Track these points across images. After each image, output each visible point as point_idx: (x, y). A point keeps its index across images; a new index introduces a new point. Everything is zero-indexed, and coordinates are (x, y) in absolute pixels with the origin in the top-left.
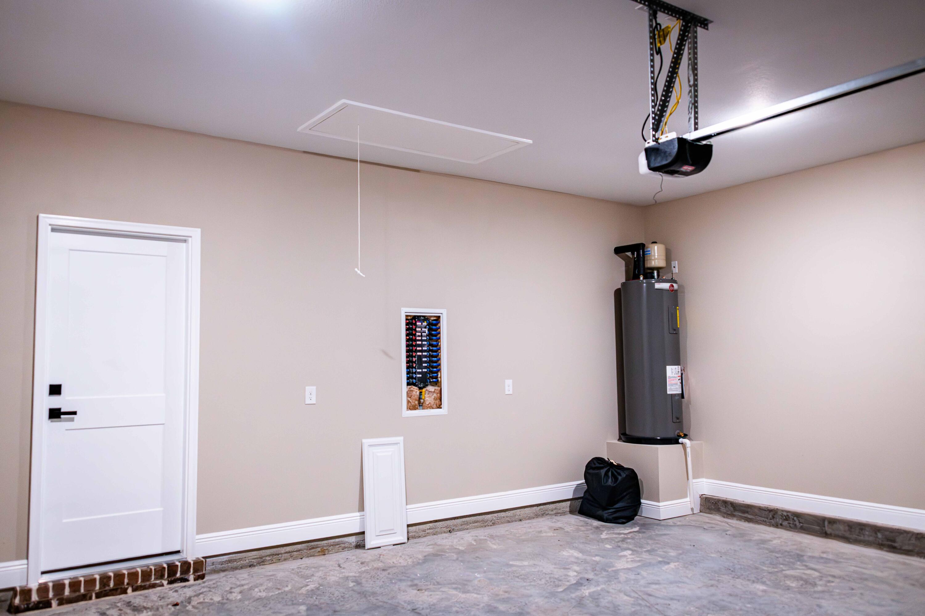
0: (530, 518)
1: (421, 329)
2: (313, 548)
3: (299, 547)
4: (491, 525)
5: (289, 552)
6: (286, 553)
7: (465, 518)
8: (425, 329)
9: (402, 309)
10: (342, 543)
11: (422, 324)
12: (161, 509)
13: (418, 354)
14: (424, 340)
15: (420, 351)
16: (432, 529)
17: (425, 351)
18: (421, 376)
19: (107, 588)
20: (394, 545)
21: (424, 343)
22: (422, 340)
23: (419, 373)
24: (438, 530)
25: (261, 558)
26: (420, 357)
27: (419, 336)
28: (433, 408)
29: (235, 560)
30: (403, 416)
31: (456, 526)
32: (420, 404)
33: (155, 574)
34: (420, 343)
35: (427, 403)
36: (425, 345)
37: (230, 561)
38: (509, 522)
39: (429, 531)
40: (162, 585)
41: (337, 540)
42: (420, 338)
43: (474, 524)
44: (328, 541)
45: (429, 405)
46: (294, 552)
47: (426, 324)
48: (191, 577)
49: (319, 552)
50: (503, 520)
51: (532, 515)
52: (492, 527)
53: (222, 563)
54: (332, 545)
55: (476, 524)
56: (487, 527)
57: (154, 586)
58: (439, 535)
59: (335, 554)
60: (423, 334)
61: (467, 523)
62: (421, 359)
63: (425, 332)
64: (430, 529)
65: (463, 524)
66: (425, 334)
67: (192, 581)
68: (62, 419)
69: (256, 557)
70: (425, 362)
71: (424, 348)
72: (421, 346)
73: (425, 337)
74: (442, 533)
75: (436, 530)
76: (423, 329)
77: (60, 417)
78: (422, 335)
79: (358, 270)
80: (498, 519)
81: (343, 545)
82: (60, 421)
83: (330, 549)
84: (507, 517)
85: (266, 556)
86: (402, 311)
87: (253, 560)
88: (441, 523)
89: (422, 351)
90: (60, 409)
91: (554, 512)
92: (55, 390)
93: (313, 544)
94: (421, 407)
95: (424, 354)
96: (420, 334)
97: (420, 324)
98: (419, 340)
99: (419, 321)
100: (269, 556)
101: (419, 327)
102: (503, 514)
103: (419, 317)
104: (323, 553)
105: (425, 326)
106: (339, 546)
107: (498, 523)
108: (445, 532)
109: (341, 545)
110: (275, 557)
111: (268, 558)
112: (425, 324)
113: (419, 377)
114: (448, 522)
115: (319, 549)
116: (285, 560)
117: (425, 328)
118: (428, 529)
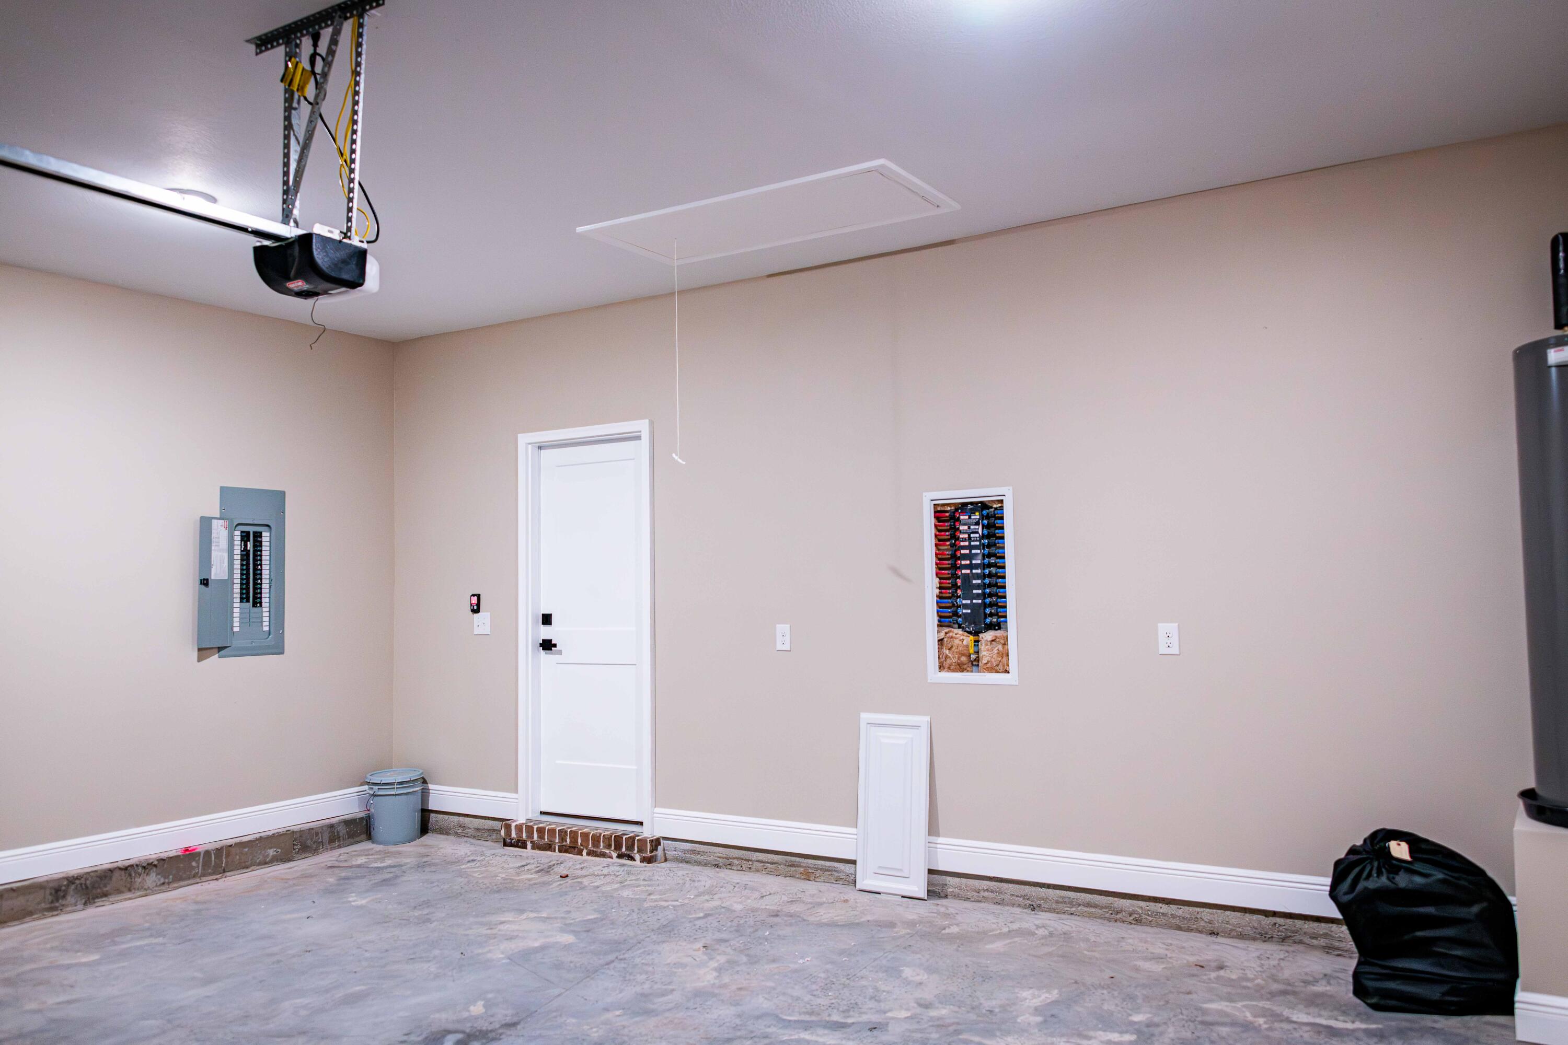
0: (1241, 936)
1: (969, 528)
2: (792, 866)
3: (776, 858)
4: (1131, 923)
5: (762, 862)
6: (758, 861)
7: (1066, 890)
8: (977, 527)
9: (924, 494)
10: (836, 871)
11: (970, 517)
12: (635, 767)
13: (964, 571)
14: (976, 547)
15: (966, 567)
16: (992, 892)
17: (976, 566)
18: (969, 611)
19: (565, 843)
20: (902, 897)
21: (973, 552)
22: (970, 547)
23: (966, 606)
24: (1007, 897)
25: (727, 859)
26: (967, 578)
27: (964, 540)
28: (997, 672)
29: (698, 853)
30: (929, 681)
31: (1046, 900)
32: (973, 663)
33: (603, 842)
34: (967, 552)
35: (984, 661)
36: (977, 554)
37: (693, 852)
38: (1179, 928)
39: (986, 894)
40: (611, 857)
41: (828, 864)
42: (967, 543)
43: (1085, 909)
44: (816, 861)
45: (989, 665)
46: (768, 863)
47: (978, 517)
48: (637, 857)
49: (801, 873)
50: (1163, 920)
51: (1248, 930)
52: (1133, 926)
53: (685, 852)
54: (821, 869)
55: (1093, 910)
56: (1118, 924)
57: (603, 855)
58: (1007, 908)
59: (823, 884)
60: (972, 535)
61: (1071, 903)
62: (970, 582)
63: (977, 533)
64: (987, 890)
65: (1061, 903)
66: (977, 535)
67: (638, 862)
68: (553, 651)
69: (721, 855)
70: (978, 587)
71: (974, 562)
72: (970, 557)
73: (977, 541)
74: (1013, 905)
75: (1002, 896)
76: (972, 527)
77: (551, 650)
78: (970, 538)
79: (677, 455)
80: (1148, 915)
81: (836, 874)
82: (552, 654)
83: (818, 873)
84: (1173, 916)
85: (734, 858)
86: (924, 498)
87: (719, 859)
88: (1011, 886)
89: (971, 567)
90: (551, 641)
91: (1322, 942)
92: (547, 619)
93: (793, 859)
94: (974, 668)
95: (974, 571)
96: (966, 536)
97: (967, 517)
98: (964, 547)
99: (964, 513)
100: (738, 858)
101: (964, 524)
102: (1164, 908)
103: (964, 505)
104: (808, 876)
105: (977, 520)
106: (829, 873)
107: (1149, 924)
108: (1019, 906)
109: (833, 873)
110: (745, 862)
111: (736, 862)
112: (976, 516)
113: (967, 613)
114: (1027, 889)
115: (801, 870)
116: (757, 871)
117: (977, 524)
118: (984, 891)
